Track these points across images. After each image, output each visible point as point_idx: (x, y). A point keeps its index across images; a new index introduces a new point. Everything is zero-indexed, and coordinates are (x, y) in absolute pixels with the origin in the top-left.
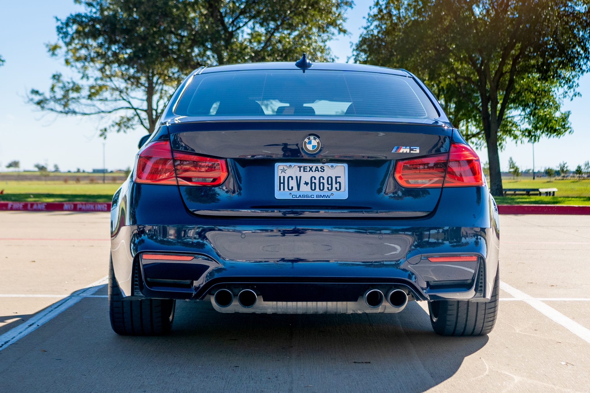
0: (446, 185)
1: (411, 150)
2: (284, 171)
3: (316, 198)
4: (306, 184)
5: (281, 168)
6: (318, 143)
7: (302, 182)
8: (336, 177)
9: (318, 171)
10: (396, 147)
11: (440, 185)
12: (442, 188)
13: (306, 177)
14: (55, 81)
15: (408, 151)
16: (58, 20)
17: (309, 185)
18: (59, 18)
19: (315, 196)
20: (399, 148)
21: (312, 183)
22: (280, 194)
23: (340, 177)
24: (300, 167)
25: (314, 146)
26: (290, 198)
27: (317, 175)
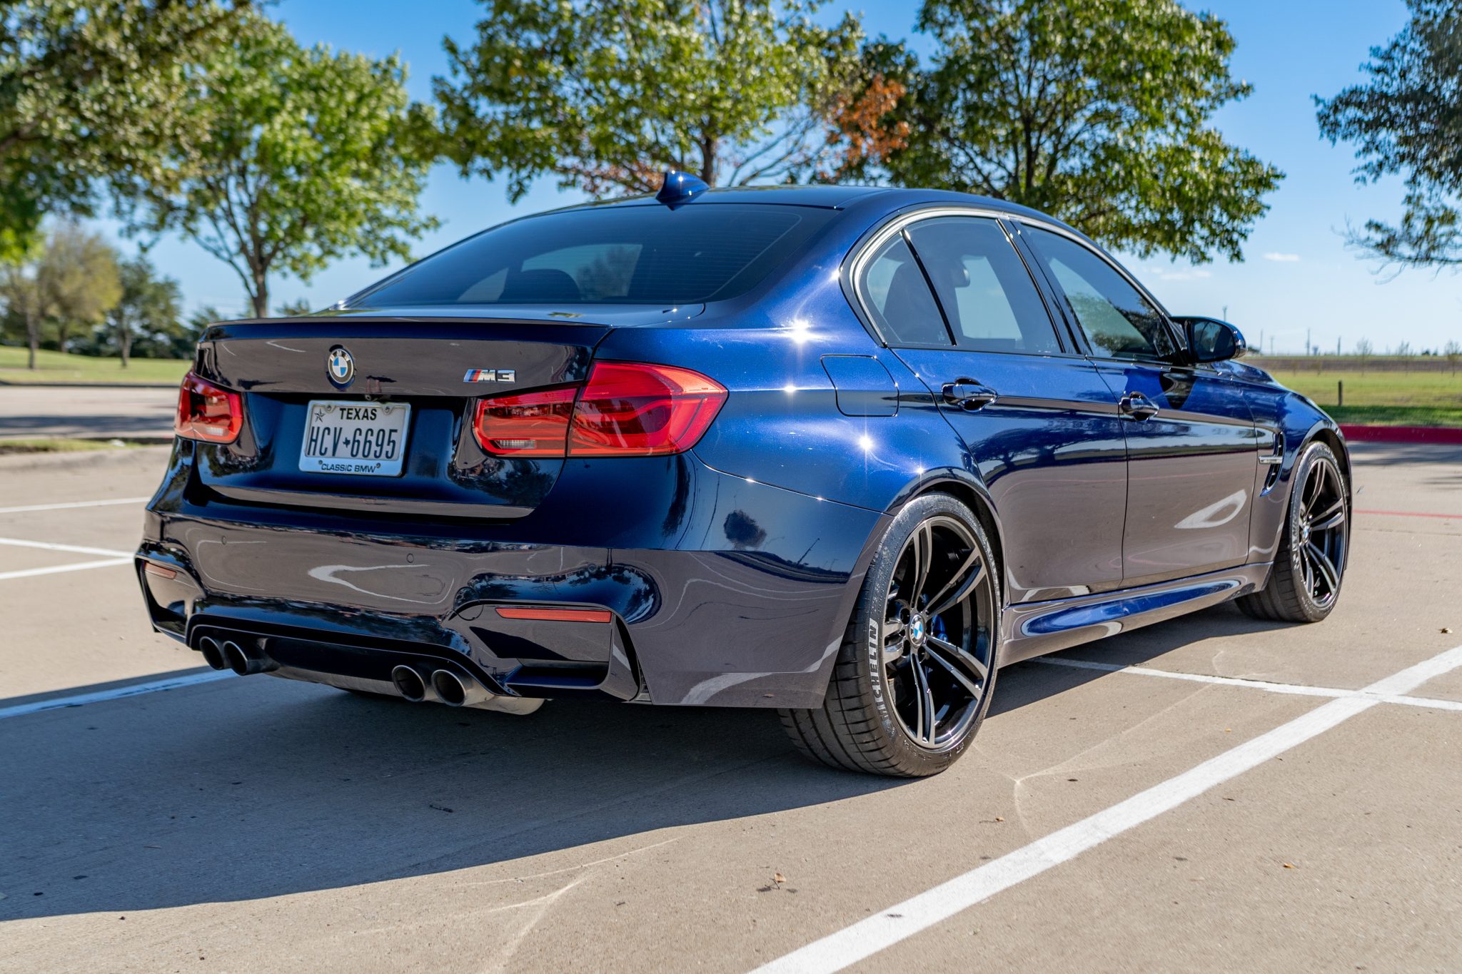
0: (574, 452)
1: (497, 376)
2: (320, 416)
3: (353, 472)
4: (347, 442)
5: (317, 410)
6: (349, 363)
7: (342, 439)
8: (391, 431)
9: (367, 417)
10: (470, 371)
11: (560, 452)
12: (566, 458)
13: (348, 428)
14: (1411, 207)
15: (493, 377)
16: (1318, 101)
17: (350, 446)
18: (1320, 97)
19: (353, 469)
20: (476, 373)
21: (354, 441)
22: (308, 464)
23: (395, 431)
24: (342, 410)
25: (343, 370)
26: (318, 469)
27: (365, 425)
